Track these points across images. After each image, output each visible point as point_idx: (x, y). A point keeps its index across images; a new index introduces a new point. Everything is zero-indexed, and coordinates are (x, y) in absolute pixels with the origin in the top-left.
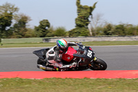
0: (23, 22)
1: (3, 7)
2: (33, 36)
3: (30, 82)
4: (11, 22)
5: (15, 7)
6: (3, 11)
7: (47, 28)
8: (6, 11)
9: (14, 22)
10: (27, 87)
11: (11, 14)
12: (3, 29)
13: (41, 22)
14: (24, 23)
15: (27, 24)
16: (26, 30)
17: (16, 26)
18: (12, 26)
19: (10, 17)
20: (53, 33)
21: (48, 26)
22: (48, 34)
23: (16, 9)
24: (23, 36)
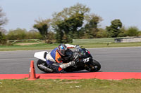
0: (94, 22)
1: (75, 8)
2: (105, 36)
3: (108, 83)
4: (82, 23)
5: (86, 7)
6: (75, 12)
7: (119, 28)
8: (77, 12)
9: (85, 22)
10: (106, 88)
11: (83, 14)
12: (74, 30)
13: (113, 22)
14: (96, 24)
15: (98, 24)
16: (97, 30)
17: (87, 26)
18: (83, 26)
19: (81, 17)
20: (125, 33)
21: (120, 26)
22: (120, 34)
23: (87, 10)
24: (95, 36)
